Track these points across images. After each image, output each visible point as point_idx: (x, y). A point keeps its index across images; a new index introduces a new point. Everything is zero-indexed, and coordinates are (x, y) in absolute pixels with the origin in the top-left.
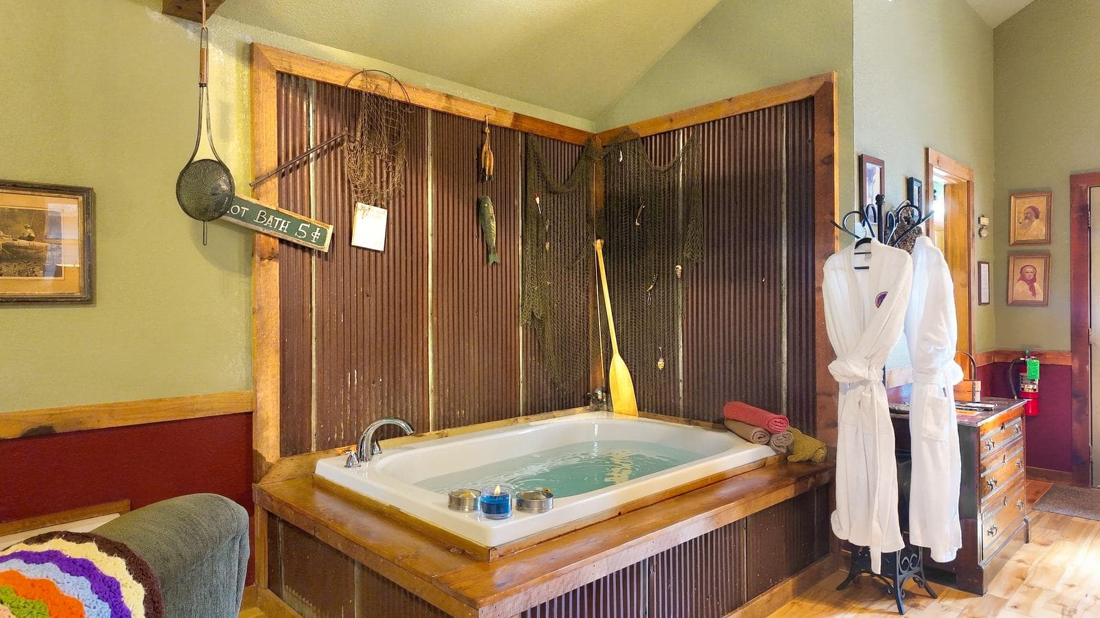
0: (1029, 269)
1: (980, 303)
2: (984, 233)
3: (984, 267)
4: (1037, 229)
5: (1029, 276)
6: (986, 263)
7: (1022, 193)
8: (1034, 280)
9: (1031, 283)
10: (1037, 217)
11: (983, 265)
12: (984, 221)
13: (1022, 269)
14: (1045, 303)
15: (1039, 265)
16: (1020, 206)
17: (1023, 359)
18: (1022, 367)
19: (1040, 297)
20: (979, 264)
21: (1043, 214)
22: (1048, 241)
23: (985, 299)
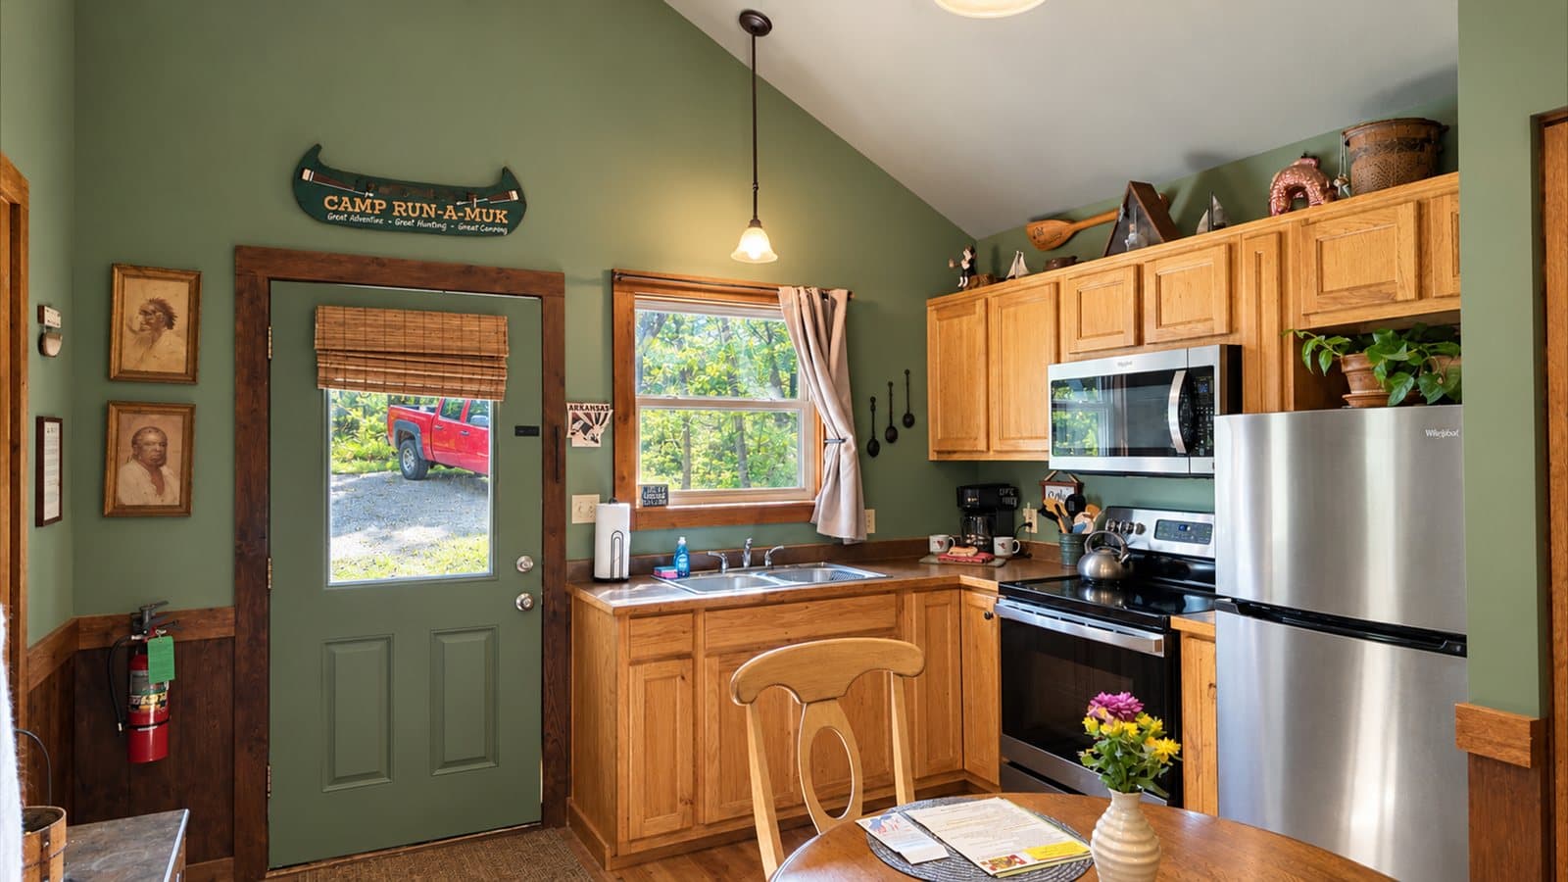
0: (152, 437)
1: (40, 521)
2: (53, 347)
3: (51, 431)
4: (170, 351)
5: (151, 452)
6: (53, 420)
7: (140, 271)
8: (162, 459)
9: (155, 466)
10: (170, 325)
11: (48, 426)
12: (52, 318)
13: (134, 437)
14: (184, 510)
15: (172, 428)
16: (136, 296)
17: (138, 638)
18: (138, 656)
19: (172, 495)
20: (40, 423)
21: (181, 321)
22: (192, 376)
23: (51, 510)
